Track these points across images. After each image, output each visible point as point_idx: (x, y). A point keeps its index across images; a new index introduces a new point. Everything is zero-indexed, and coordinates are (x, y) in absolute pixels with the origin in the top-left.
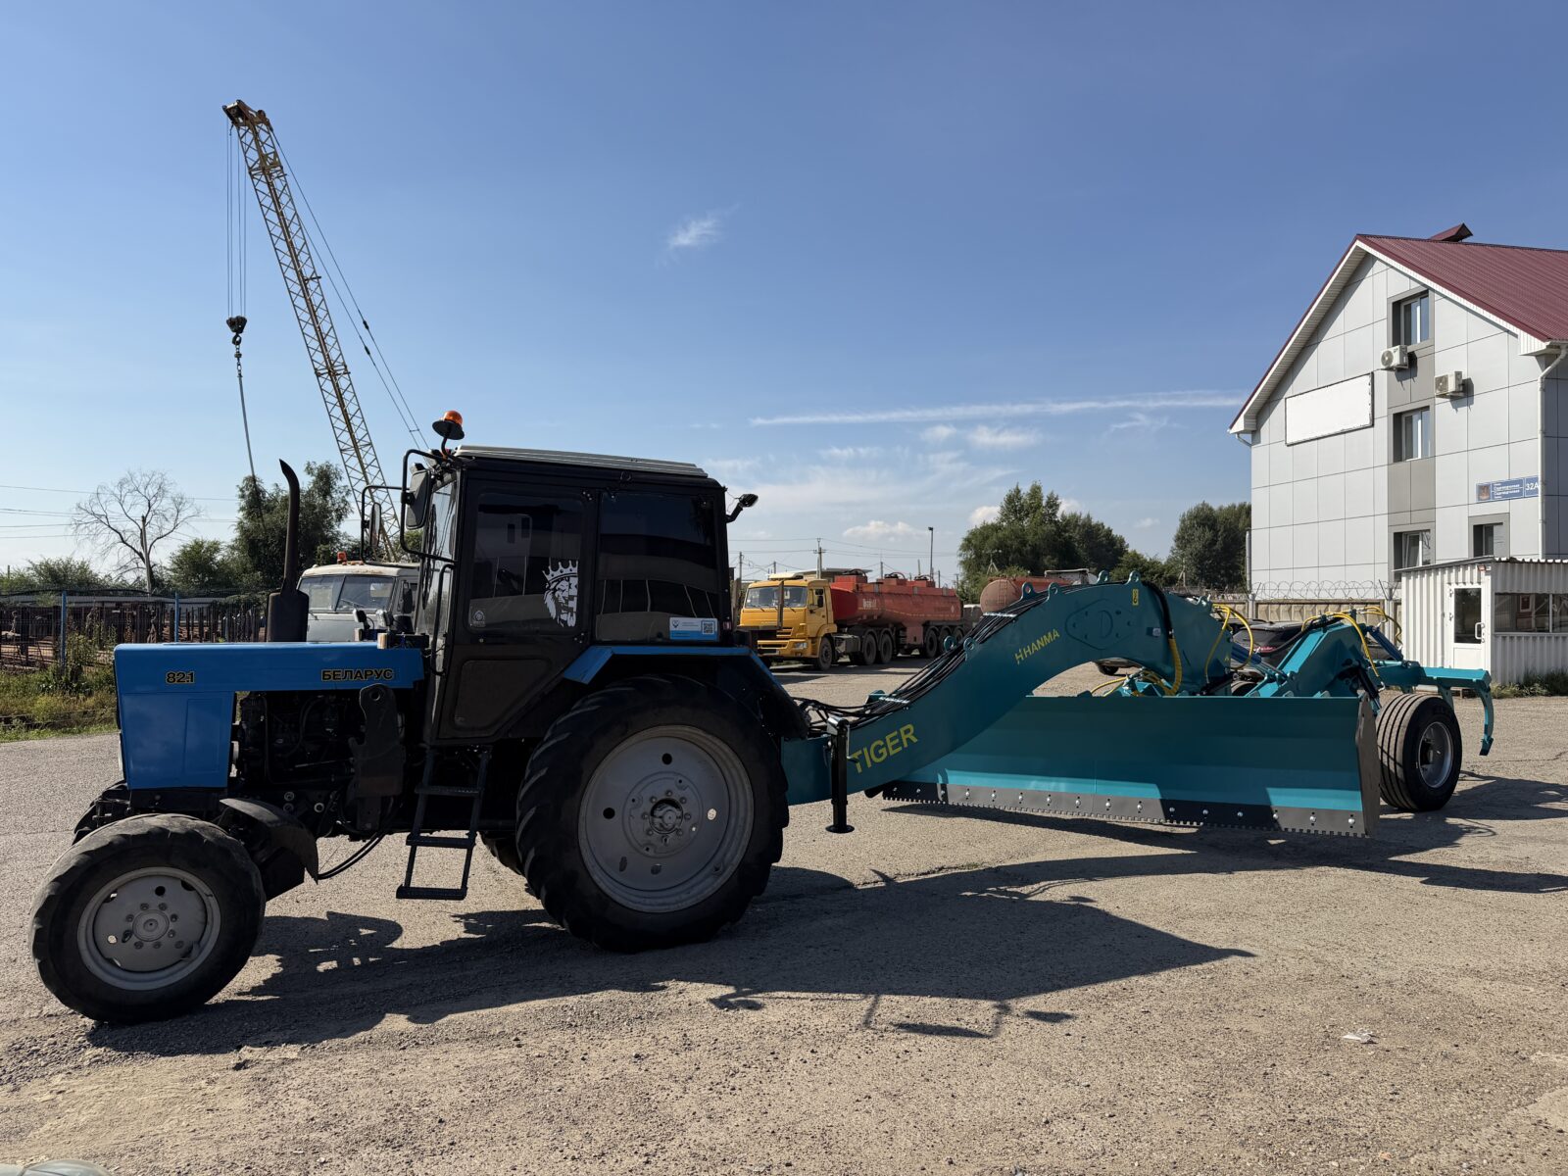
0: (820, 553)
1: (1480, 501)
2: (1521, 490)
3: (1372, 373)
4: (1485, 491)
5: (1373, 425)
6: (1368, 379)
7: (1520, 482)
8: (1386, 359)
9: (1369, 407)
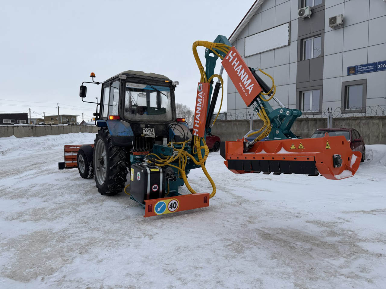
0: (58, 108)
1: (349, 74)
2: (375, 68)
3: (290, 22)
4: (352, 70)
5: (289, 44)
6: (287, 25)
7: (374, 64)
8: (301, 14)
9: (288, 38)
